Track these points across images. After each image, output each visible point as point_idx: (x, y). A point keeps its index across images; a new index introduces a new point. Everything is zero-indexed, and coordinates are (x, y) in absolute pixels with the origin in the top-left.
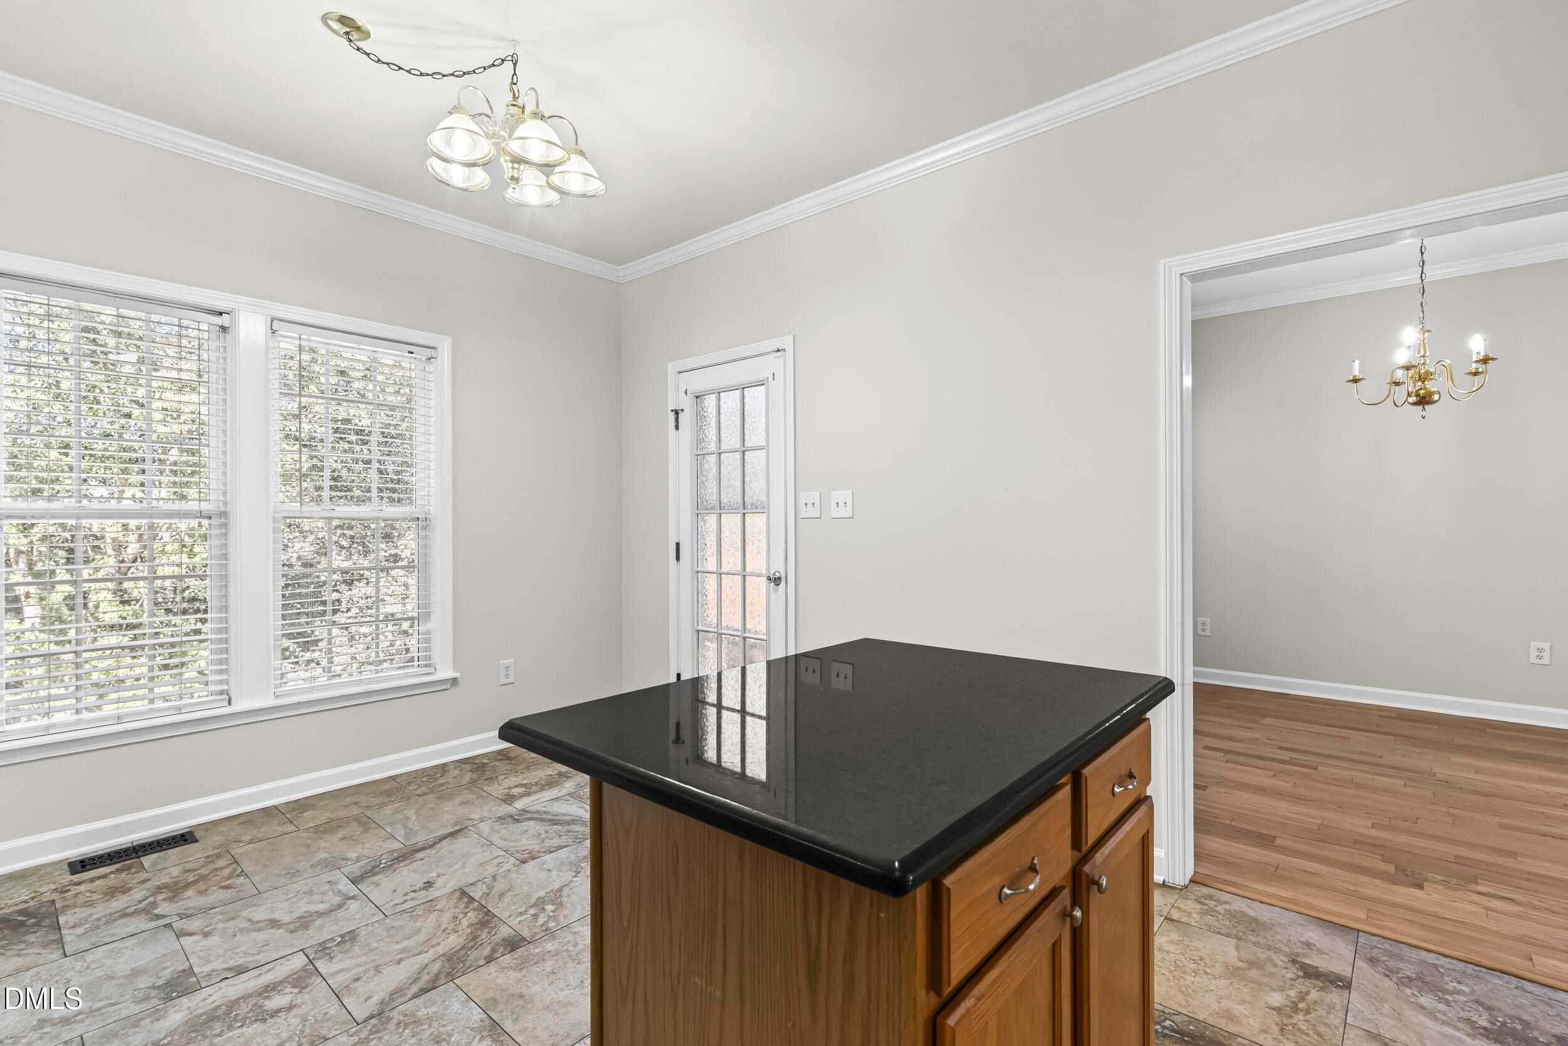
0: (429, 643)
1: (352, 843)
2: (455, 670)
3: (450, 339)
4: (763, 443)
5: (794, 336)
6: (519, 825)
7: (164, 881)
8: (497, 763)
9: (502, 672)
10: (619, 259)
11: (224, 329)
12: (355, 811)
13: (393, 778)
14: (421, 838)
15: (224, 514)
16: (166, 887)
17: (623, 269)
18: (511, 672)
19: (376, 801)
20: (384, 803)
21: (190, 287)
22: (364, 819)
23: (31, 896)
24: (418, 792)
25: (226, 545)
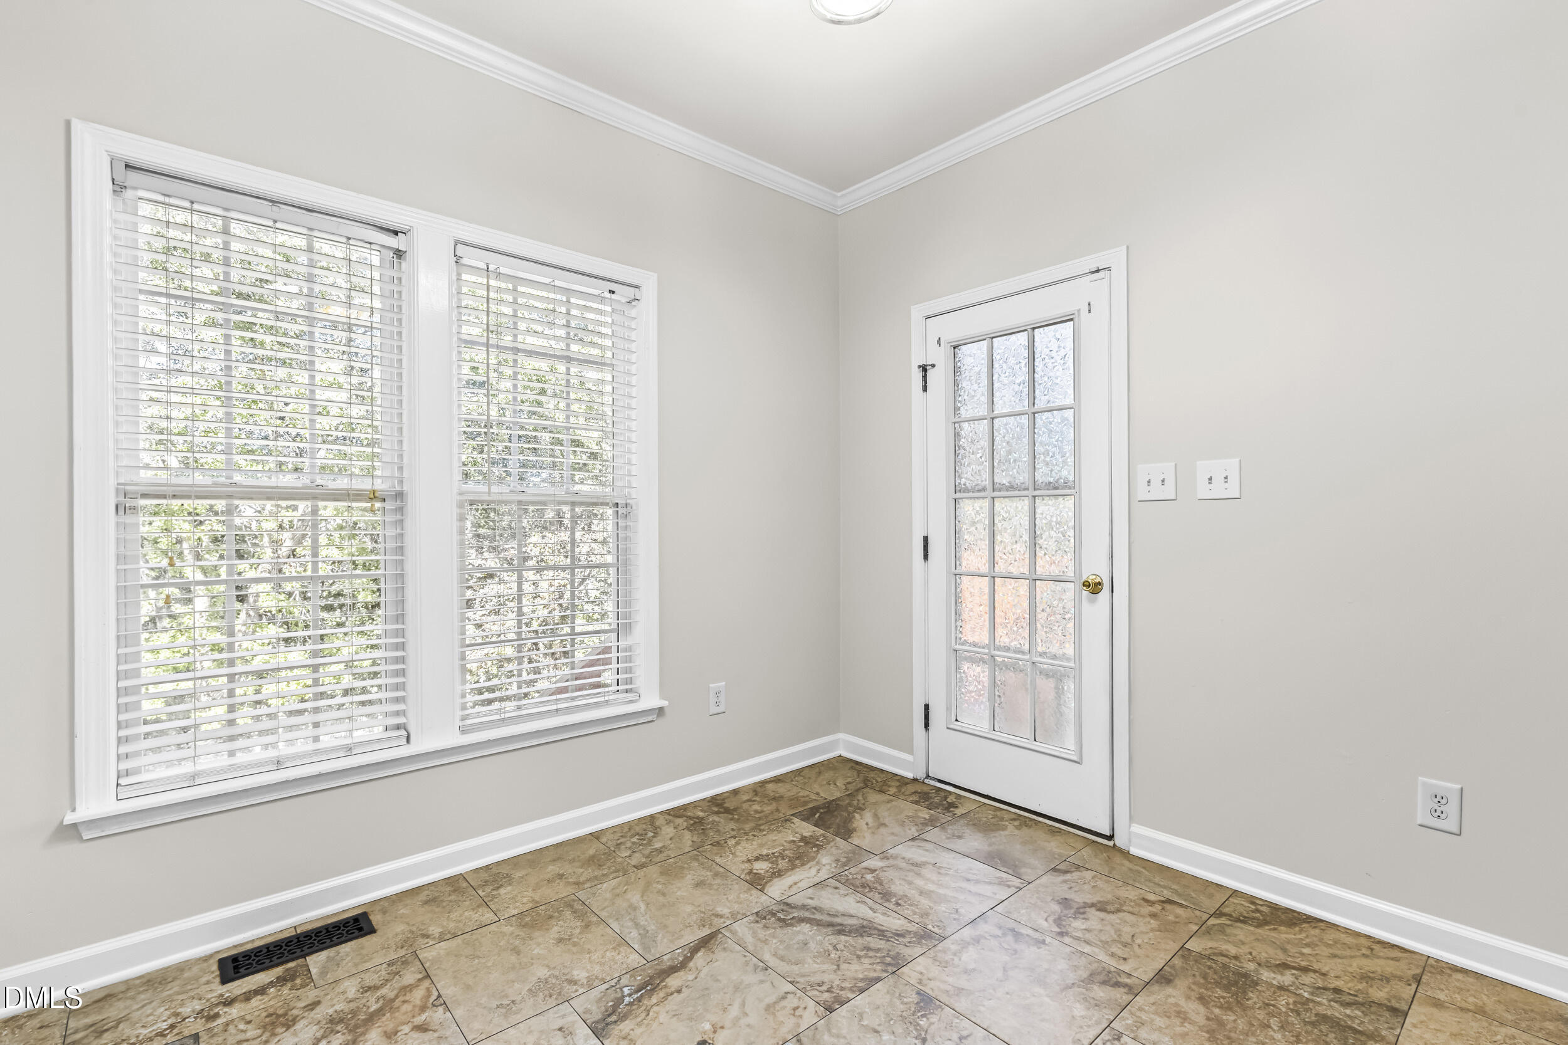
0: (630, 662)
1: (574, 949)
2: (663, 696)
3: (656, 275)
4: (1069, 401)
5: (1128, 247)
6: (789, 930)
7: (338, 1007)
8: (716, 818)
9: (712, 699)
10: (840, 181)
11: (399, 254)
12: (562, 890)
13: (596, 836)
14: (666, 948)
15: (399, 495)
16: (341, 1021)
17: (843, 195)
18: (722, 698)
19: (587, 873)
20: (596, 877)
21: (362, 196)
22: (578, 906)
23: (170, 1021)
24: (634, 862)
25: (402, 535)
